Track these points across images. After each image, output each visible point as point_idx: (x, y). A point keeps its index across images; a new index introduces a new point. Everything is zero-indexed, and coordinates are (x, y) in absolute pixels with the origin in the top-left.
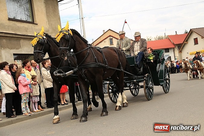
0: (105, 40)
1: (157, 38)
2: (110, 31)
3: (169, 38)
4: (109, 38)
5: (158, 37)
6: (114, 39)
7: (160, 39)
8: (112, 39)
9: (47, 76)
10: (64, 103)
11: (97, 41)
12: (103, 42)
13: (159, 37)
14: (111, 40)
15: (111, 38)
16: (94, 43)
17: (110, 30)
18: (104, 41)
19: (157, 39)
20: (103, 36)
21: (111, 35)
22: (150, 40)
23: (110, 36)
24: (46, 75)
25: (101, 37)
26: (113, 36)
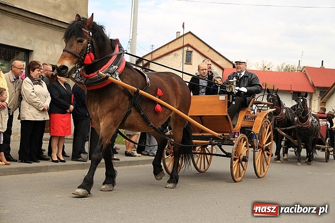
0: (177, 52)
1: (282, 67)
2: (190, 35)
3: (306, 72)
4: (186, 49)
5: (284, 67)
6: (195, 54)
7: (288, 71)
8: (191, 52)
9: (31, 95)
10: (58, 158)
11: (160, 50)
12: (171, 54)
13: (287, 66)
14: (189, 54)
15: (190, 49)
16: (155, 53)
17: (190, 32)
18: (174, 53)
19: (283, 71)
20: (173, 43)
21: (191, 44)
22: (268, 69)
23: (188, 45)
24: (28, 92)
25: (170, 45)
26: (194, 46)
